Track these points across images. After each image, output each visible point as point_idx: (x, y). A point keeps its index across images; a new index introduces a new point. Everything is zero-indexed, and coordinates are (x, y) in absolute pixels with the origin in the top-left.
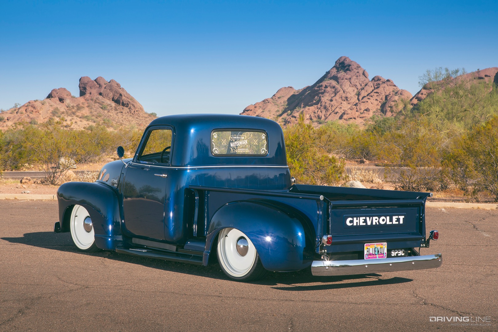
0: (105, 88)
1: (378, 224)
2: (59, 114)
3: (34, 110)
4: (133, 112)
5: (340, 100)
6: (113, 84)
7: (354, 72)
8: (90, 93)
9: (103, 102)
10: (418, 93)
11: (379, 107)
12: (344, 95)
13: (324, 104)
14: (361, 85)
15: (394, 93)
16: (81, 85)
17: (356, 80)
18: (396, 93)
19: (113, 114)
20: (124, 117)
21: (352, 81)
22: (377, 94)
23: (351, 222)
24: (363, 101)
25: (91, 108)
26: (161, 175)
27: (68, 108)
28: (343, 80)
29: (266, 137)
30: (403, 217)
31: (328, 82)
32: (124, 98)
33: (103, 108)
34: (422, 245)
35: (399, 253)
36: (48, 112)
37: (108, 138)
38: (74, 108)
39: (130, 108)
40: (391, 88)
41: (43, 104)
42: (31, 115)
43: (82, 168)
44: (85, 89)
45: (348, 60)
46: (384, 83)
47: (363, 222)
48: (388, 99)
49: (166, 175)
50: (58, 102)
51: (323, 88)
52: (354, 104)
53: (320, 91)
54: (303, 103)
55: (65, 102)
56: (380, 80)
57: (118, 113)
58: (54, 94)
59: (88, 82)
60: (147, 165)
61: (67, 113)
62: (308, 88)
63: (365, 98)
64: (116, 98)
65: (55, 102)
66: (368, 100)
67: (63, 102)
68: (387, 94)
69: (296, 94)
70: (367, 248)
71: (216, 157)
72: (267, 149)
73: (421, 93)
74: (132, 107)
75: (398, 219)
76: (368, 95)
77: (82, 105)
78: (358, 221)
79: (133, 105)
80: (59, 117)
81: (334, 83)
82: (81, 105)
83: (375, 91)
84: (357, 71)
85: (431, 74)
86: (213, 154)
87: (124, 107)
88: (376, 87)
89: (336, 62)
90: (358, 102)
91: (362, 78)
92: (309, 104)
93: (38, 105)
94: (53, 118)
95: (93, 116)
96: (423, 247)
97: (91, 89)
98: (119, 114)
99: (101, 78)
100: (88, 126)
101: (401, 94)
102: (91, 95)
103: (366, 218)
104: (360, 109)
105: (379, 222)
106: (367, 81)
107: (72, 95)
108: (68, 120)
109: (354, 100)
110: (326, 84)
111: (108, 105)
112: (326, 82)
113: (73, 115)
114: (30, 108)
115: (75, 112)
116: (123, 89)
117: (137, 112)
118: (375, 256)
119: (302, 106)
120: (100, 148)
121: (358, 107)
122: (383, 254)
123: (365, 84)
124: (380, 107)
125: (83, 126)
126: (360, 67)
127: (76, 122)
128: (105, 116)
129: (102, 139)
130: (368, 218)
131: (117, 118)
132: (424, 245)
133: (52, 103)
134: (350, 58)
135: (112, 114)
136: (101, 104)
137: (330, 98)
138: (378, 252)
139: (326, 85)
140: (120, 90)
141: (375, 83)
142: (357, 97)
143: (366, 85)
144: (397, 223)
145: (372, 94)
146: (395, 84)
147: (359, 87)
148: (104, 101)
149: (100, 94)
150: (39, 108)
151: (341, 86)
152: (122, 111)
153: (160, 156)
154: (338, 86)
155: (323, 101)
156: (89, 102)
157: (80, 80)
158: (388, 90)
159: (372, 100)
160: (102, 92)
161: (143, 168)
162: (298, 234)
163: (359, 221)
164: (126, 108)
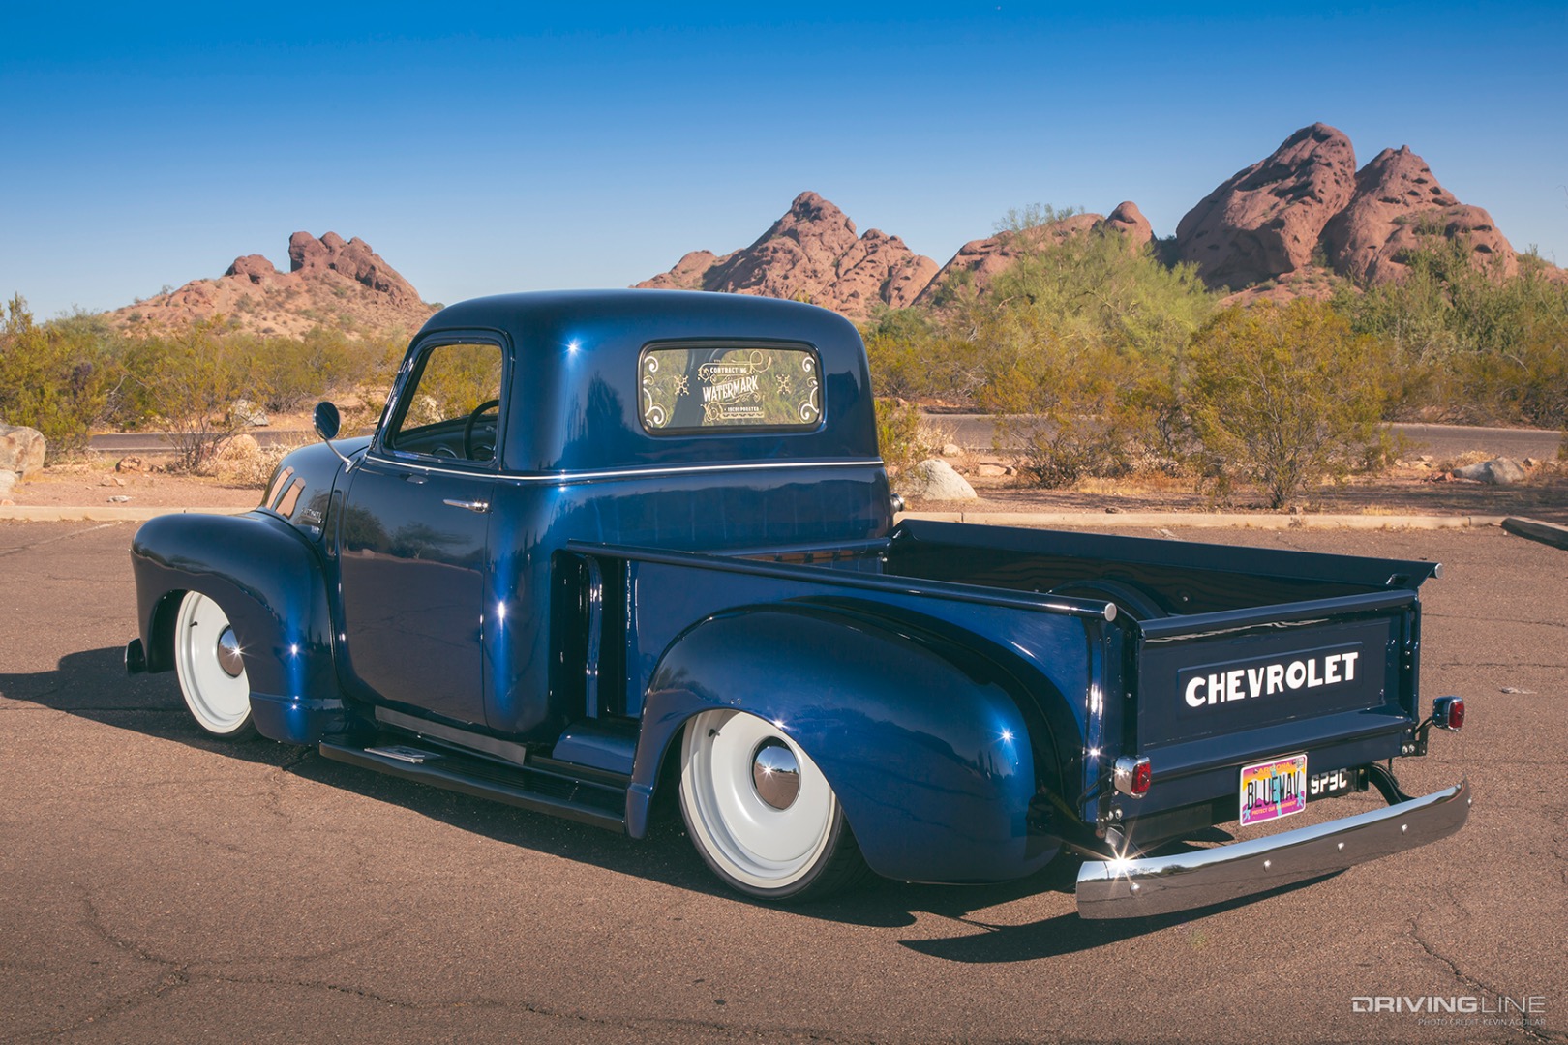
0: (341, 254)
1: (1281, 689)
2: (251, 306)
3: (201, 300)
4: (397, 301)
5: (802, 276)
6: (357, 247)
7: (829, 221)
8: (312, 266)
9: (338, 283)
10: (950, 262)
11: (877, 290)
12: (810, 267)
13: (771, 284)
14: (842, 248)
15: (904, 263)
16: (292, 249)
17: (833, 238)
18: (909, 262)
19: (358, 305)
20: (380, 312)
21: (825, 238)
22: (873, 265)
23: (1202, 691)
24: (845, 277)
25: (314, 295)
26: (467, 505)
27: (268, 295)
28: (808, 238)
29: (815, 365)
30: (1355, 655)
31: (779, 241)
32: (378, 273)
33: (339, 294)
34: (1405, 749)
35: (1332, 780)
36: (229, 302)
37: (341, 355)
38: (279, 295)
39: (391, 294)
40: (900, 253)
41: (218, 287)
42: (195, 309)
43: (282, 424)
44: (301, 256)
45: (816, 199)
46: (886, 243)
47: (1238, 690)
48: (894, 273)
49: (486, 505)
50: (249, 283)
51: (770, 254)
52: (831, 283)
53: (764, 259)
54: (731, 283)
55: (261, 283)
56: (878, 237)
57: (367, 304)
58: (240, 266)
59: (308, 242)
60: (418, 466)
61: (267, 305)
62: (742, 253)
63: (849, 272)
64: (363, 274)
65: (242, 283)
66: (855, 276)
67: (258, 283)
68: (892, 264)
69: (718, 264)
70: (1249, 784)
71: (656, 436)
72: (819, 407)
73: (955, 262)
74: (396, 292)
75: (1341, 666)
76: (855, 267)
77: (297, 289)
78: (1221, 687)
79: (397, 288)
80: (252, 312)
81: (790, 243)
82: (294, 288)
83: (869, 258)
84: (834, 220)
85: (1017, 217)
86: (646, 428)
87: (381, 293)
88: (870, 250)
89: (794, 203)
90: (836, 279)
91: (844, 232)
92: (744, 283)
93: (208, 288)
94: (240, 314)
95: (319, 309)
96: (1409, 754)
97: (313, 256)
98: (370, 305)
99: (334, 234)
100: (309, 330)
101: (918, 264)
102: (314, 269)
103: (1246, 673)
104: (841, 294)
105: (1284, 681)
106: (853, 239)
107: (276, 268)
108: (269, 319)
109: (830, 275)
110: (776, 245)
111: (347, 289)
112: (776, 241)
113: (278, 309)
114: (193, 296)
115: (283, 303)
116: (376, 255)
117: (406, 302)
118: (1272, 809)
119: (730, 287)
120: (325, 377)
121: (836, 290)
122: (1296, 796)
123: (848, 245)
124: (880, 289)
125: (300, 331)
126: (839, 212)
127: (285, 323)
128: (343, 311)
129: (329, 359)
130: (1251, 672)
131: (366, 314)
132: (1412, 747)
133: (237, 286)
134: (820, 194)
135: (356, 307)
136: (333, 286)
137: (783, 273)
138: (1282, 790)
139: (774, 248)
140: (371, 258)
141: (869, 243)
142: (834, 269)
143: (851, 247)
144: (1338, 679)
145: (863, 264)
146: (906, 245)
147: (839, 251)
148: (339, 280)
149: (332, 266)
150: (210, 296)
151: (804, 248)
152: (376, 299)
153: (462, 430)
154: (797, 250)
155: (771, 278)
156: (309, 282)
157: (291, 239)
158: (894, 256)
159: (864, 276)
160: (335, 262)
161: (404, 475)
162: (1000, 736)
163: (1225, 687)
164: (384, 294)
